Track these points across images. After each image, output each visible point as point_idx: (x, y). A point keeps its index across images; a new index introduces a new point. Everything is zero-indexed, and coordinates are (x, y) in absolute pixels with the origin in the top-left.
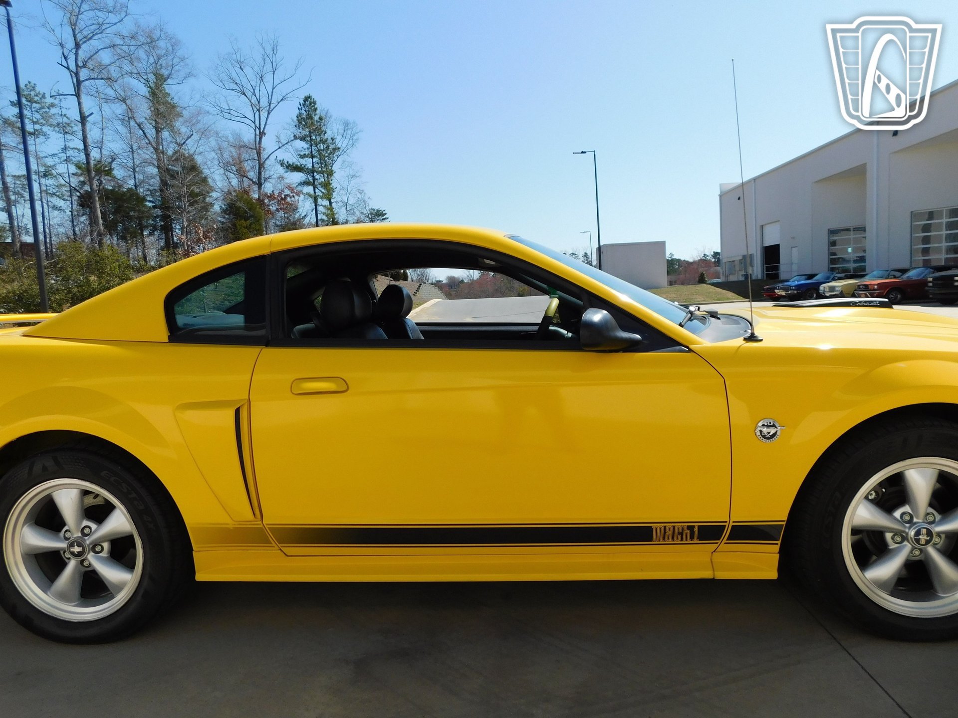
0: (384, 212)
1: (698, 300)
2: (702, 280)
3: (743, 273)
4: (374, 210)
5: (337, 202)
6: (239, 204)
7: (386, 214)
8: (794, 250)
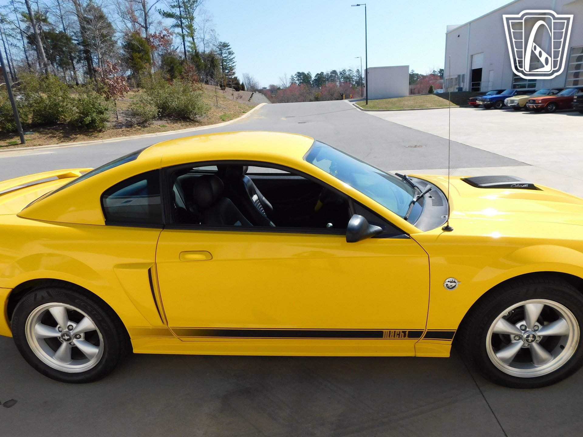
0: (228, 45)
1: (427, 106)
2: (431, 92)
3: (457, 87)
4: (222, 43)
5: (197, 38)
6: (133, 42)
7: (229, 45)
8: (492, 73)
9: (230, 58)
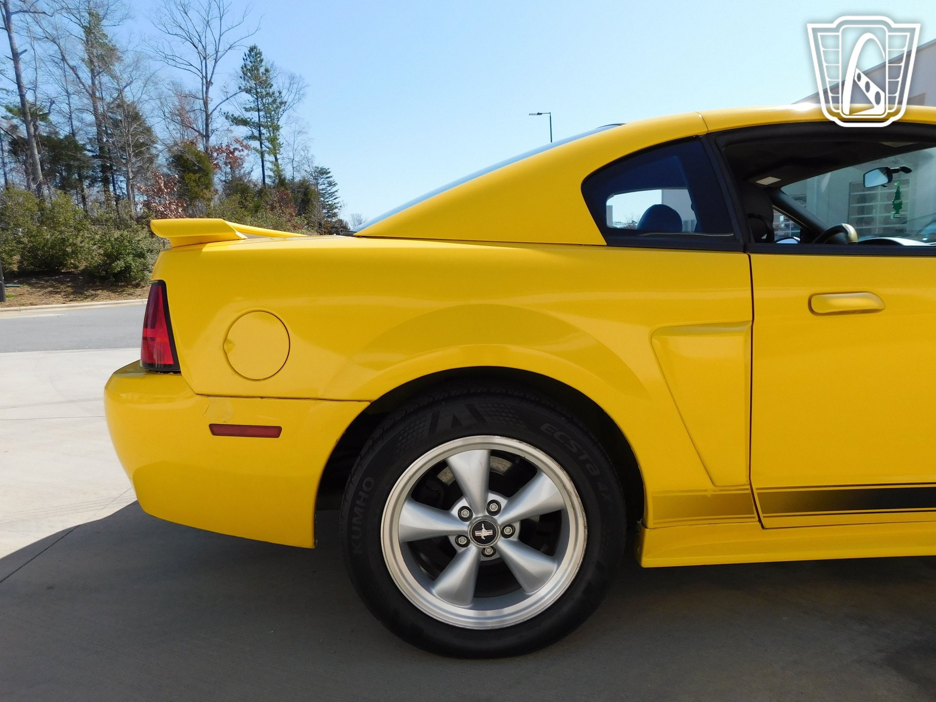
0: (328, 171)
4: (318, 168)
5: (283, 159)
6: (187, 156)
9: (330, 192)
